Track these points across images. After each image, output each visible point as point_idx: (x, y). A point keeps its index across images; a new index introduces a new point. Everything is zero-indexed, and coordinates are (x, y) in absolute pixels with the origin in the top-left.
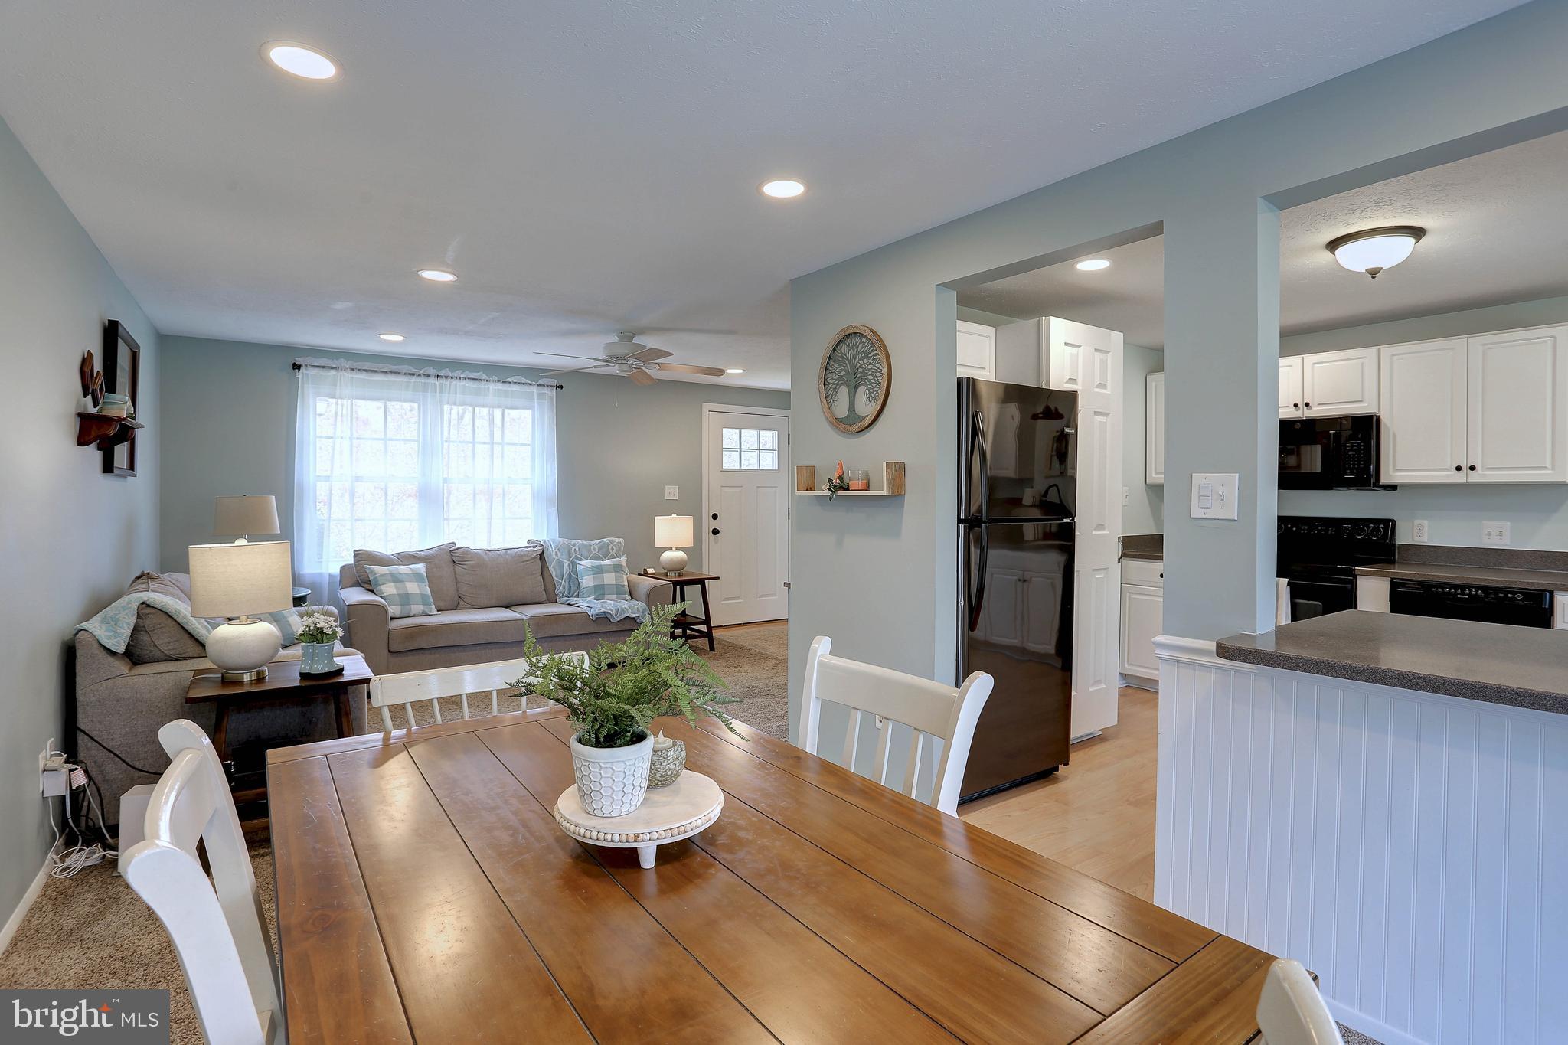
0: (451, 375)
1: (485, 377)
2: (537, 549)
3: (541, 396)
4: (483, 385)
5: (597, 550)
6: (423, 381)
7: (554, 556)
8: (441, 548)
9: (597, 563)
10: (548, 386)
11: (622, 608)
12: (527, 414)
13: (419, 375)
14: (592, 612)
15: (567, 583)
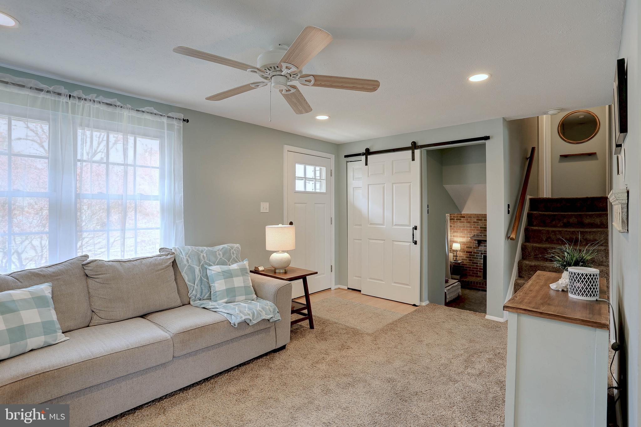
0: (84, 97)
1: (118, 103)
2: (169, 257)
3: (170, 127)
4: (118, 110)
5: (222, 256)
6: (53, 98)
7: (185, 262)
8: (72, 263)
9: (225, 268)
10: (176, 119)
11: (256, 310)
12: (155, 144)
13: (48, 92)
14: (235, 320)
15: (199, 286)
